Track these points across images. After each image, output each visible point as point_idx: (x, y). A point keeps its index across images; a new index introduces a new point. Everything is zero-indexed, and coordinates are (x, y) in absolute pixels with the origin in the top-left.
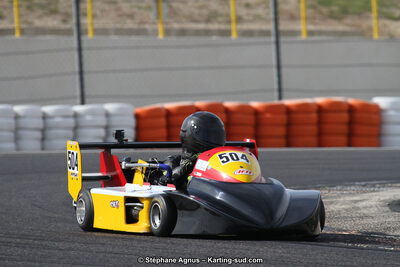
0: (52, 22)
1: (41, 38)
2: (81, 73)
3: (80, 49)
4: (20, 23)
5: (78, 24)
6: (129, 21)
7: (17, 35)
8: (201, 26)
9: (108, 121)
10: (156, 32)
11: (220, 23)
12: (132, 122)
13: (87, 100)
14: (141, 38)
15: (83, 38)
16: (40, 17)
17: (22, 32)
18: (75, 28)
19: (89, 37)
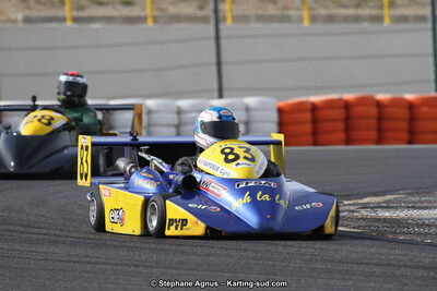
0: (188, 9)
1: (176, 26)
2: (219, 64)
3: (217, 38)
4: (152, 10)
5: (216, 11)
6: (271, 6)
7: (150, 23)
8: (351, 12)
9: (248, 116)
10: (301, 19)
11: (371, 7)
12: (274, 116)
13: (225, 93)
14: (284, 26)
15: (222, 26)
16: (174, 3)
17: (155, 19)
18: (212, 15)
19: (228, 25)
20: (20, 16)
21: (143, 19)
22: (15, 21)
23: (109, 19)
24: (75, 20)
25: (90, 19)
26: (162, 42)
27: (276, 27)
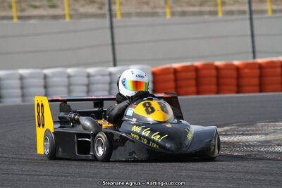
0: (91, 9)
1: (84, 20)
2: (113, 44)
3: (112, 28)
4: (69, 10)
5: (110, 10)
7: (68, 19)
8: (197, 9)
10: (165, 14)
11: (210, 6)
12: (150, 77)
13: (118, 63)
14: (155, 19)
15: (114, 20)
16: (83, 6)
17: (71, 16)
18: (107, 13)
19: (118, 19)
21: (63, 17)
23: (41, 17)
24: (19, 18)
25: (29, 17)
26: (76, 31)
27: (149, 20)
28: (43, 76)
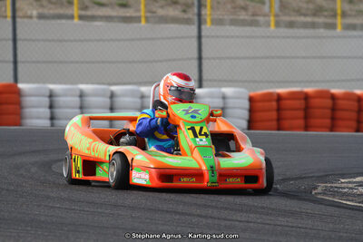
0: (173, 12)
1: (162, 26)
2: (200, 58)
3: (200, 37)
4: (146, 12)
5: (199, 15)
6: (243, 13)
7: (143, 22)
8: (309, 19)
9: (225, 103)
10: (268, 25)
11: (326, 17)
12: (246, 104)
13: (204, 83)
14: (254, 28)
15: (203, 27)
16: (162, 7)
17: (147, 20)
18: (196, 18)
19: (208, 28)
20: (35, 13)
21: (138, 19)
22: (31, 17)
23: (108, 18)
24: (81, 17)
25: (93, 18)
26: (153, 39)
27: (248, 30)
28: (109, 94)
